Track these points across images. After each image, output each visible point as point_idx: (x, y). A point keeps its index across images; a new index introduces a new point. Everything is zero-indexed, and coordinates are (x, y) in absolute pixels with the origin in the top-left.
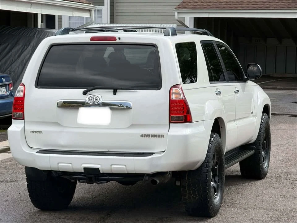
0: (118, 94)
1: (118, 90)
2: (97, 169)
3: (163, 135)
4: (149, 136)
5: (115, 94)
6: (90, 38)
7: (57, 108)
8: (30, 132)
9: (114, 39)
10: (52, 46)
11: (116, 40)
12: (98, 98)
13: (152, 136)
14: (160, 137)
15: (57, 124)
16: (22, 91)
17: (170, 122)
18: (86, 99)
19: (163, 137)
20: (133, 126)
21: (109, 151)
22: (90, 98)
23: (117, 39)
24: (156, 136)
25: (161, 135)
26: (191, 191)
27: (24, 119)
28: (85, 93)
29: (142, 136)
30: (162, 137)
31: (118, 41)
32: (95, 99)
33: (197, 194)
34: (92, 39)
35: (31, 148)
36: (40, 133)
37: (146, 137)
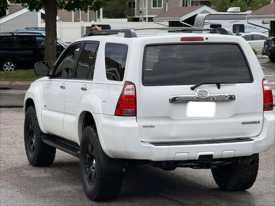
1: (221, 84)
2: (211, 156)
3: (259, 121)
4: (248, 123)
5: (219, 88)
6: (180, 39)
7: (169, 103)
8: (142, 127)
9: (202, 39)
11: (203, 40)
12: (206, 92)
13: (251, 123)
14: (257, 123)
15: (168, 118)
16: (132, 89)
17: (264, 110)
19: (259, 123)
20: (235, 115)
21: (213, 139)
22: (199, 92)
23: (205, 39)
24: (253, 123)
25: (258, 121)
27: (136, 115)
29: (243, 123)
30: (258, 123)
31: (205, 41)
32: (204, 93)
34: (183, 39)
36: (152, 127)
37: (246, 124)
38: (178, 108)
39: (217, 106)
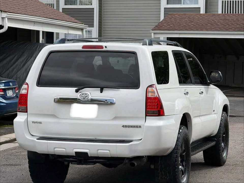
0: (104, 92)
1: (104, 89)
2: (86, 154)
3: (141, 126)
4: (129, 127)
5: (101, 92)
6: (82, 46)
7: (54, 103)
8: (32, 122)
9: (102, 47)
10: (51, 53)
11: (103, 48)
12: (87, 95)
13: (132, 127)
14: (138, 128)
15: (54, 116)
16: (26, 89)
17: (146, 116)
18: (78, 96)
19: (141, 128)
20: (116, 118)
21: (96, 139)
22: (81, 95)
23: (104, 47)
24: (134, 127)
25: (139, 126)
26: (163, 173)
27: (27, 112)
28: (77, 91)
29: (123, 126)
30: (139, 128)
31: (104, 49)
32: (85, 96)
33: (168, 175)
34: (84, 47)
35: (33, 135)
36: (40, 123)
37: (127, 127)
38: (62, 108)
39: (99, 109)
